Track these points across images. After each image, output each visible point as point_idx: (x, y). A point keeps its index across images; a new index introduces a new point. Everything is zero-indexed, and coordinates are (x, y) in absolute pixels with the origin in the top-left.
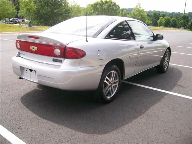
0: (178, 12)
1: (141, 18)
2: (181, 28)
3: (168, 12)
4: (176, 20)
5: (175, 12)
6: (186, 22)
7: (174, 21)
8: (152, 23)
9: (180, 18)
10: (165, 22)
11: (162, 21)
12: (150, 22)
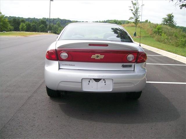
0: (33, 18)
1: (3, 24)
2: (48, 32)
3: (24, 18)
4: (35, 25)
5: (31, 18)
6: (45, 27)
7: (34, 26)
8: (13, 28)
9: (39, 23)
10: (27, 27)
11: (24, 27)
12: (12, 27)
